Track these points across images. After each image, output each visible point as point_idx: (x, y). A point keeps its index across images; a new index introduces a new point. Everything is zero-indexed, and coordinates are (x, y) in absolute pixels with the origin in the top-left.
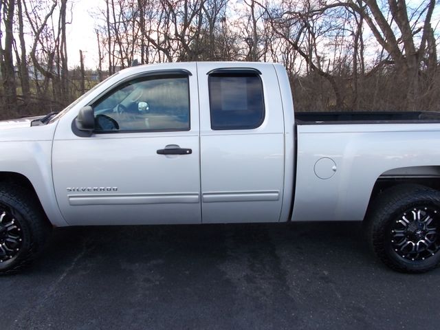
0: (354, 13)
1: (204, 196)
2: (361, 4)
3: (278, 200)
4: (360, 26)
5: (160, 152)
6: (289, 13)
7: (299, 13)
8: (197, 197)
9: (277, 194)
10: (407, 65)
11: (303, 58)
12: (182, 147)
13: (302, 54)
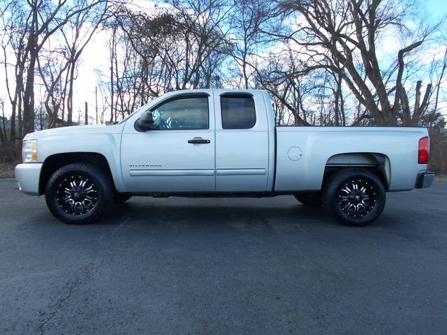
0: (333, 74)
1: (218, 171)
2: (338, 66)
3: (265, 174)
4: (339, 84)
5: (190, 142)
6: (276, 72)
7: (285, 73)
8: (213, 171)
9: (264, 170)
10: (384, 119)
11: (291, 112)
12: (204, 139)
13: (290, 108)
